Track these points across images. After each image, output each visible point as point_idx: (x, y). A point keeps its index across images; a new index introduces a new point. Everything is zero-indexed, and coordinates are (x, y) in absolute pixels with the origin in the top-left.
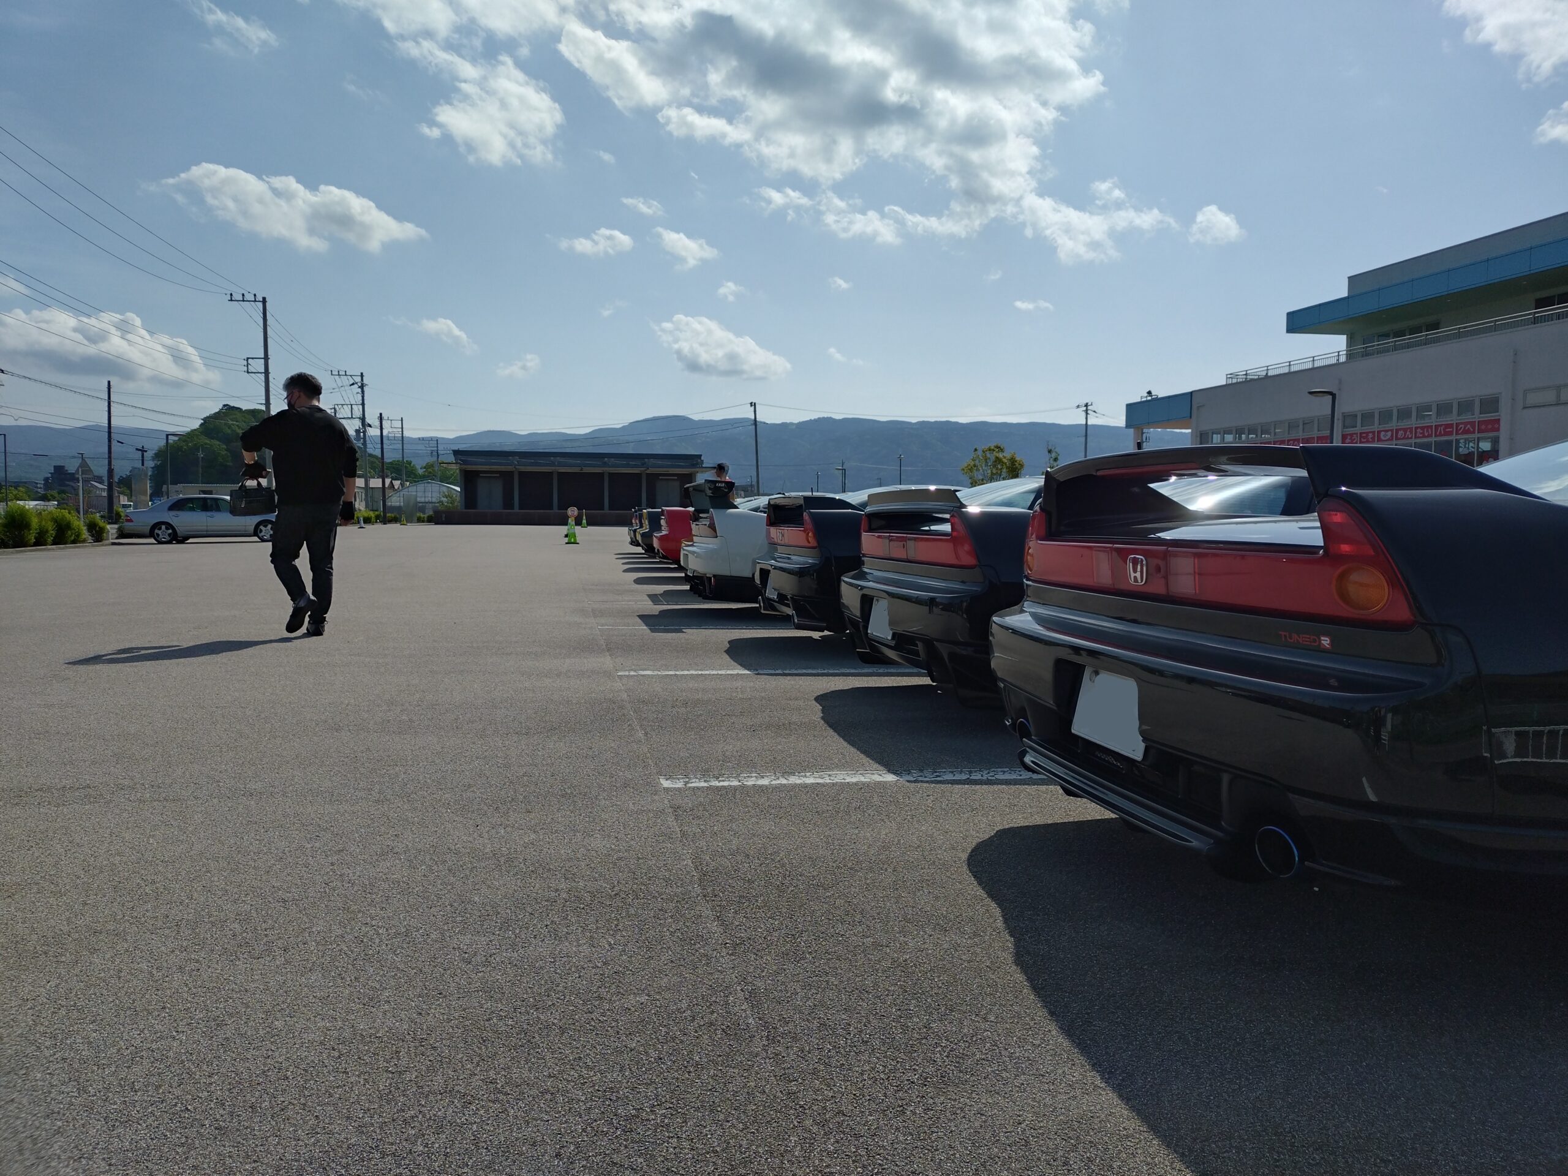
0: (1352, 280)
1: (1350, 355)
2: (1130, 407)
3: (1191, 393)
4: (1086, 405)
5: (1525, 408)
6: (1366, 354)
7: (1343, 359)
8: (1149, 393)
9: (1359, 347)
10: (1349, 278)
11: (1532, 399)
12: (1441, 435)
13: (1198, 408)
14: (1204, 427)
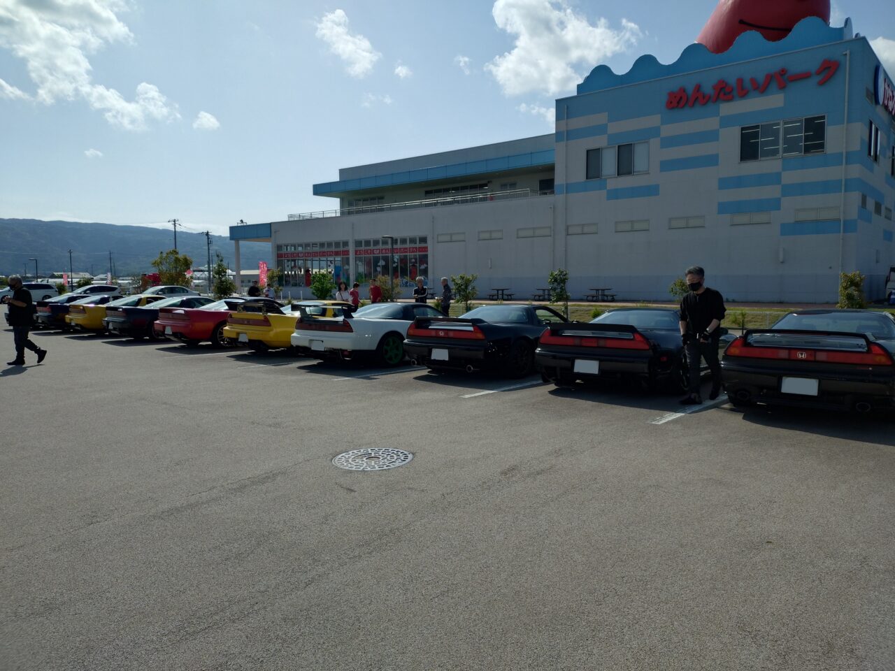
0: (342, 172)
1: (342, 213)
2: (232, 229)
3: (270, 224)
4: (175, 221)
5: (438, 242)
6: (350, 213)
7: (338, 215)
8: (242, 221)
9: (346, 209)
10: (340, 170)
11: (441, 238)
12: (402, 252)
13: (275, 232)
14: (280, 242)
